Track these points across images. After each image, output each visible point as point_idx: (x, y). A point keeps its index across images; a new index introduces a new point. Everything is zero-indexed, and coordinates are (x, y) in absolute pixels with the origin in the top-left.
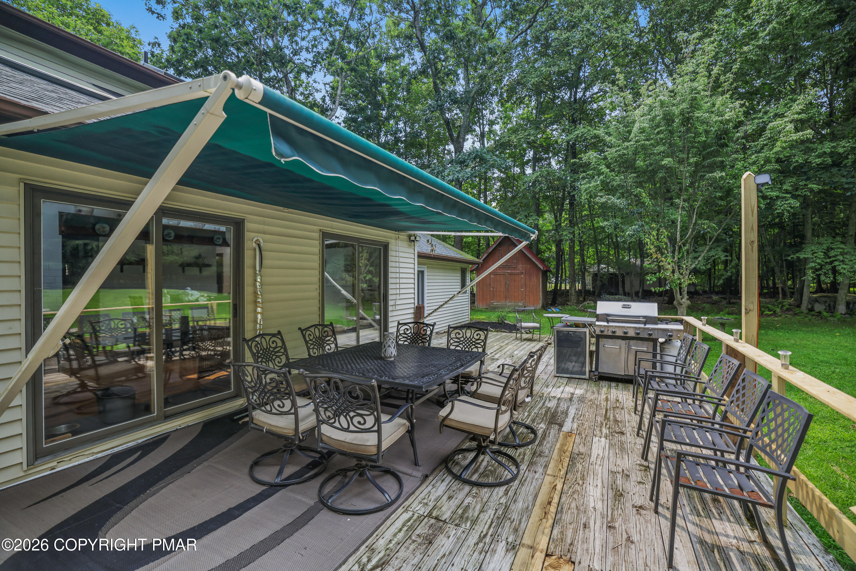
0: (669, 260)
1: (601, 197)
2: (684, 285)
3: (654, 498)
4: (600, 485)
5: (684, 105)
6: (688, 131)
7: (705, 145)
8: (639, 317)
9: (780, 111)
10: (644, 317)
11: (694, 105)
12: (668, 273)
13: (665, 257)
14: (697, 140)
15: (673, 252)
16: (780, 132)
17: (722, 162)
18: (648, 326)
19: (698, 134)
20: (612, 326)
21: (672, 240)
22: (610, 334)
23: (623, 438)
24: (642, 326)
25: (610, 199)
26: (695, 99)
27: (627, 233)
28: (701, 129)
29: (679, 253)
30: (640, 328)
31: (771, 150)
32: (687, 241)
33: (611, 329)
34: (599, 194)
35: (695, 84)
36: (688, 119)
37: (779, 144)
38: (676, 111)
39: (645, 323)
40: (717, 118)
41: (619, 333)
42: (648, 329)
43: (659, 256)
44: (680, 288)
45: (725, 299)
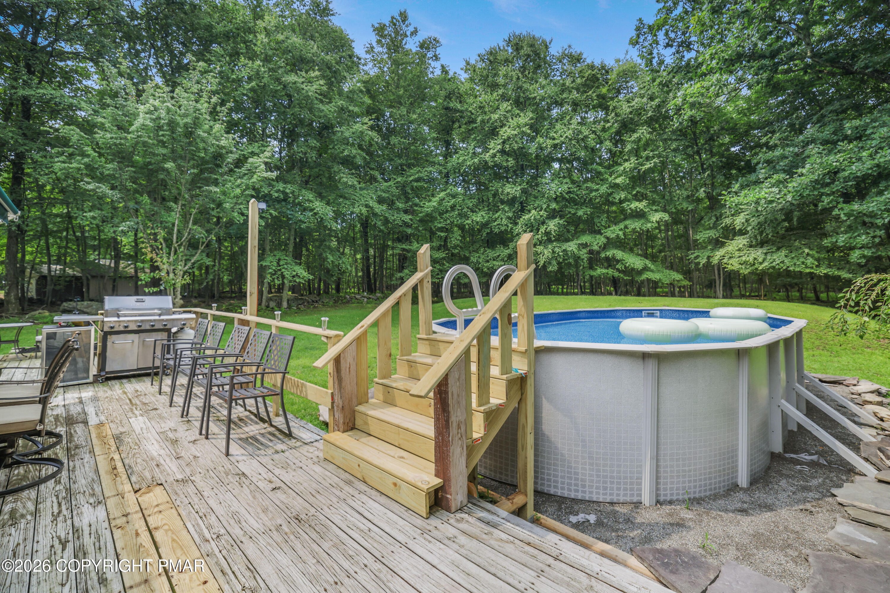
0: (165, 260)
1: (89, 183)
2: (178, 286)
3: (204, 432)
4: (155, 442)
5: (189, 120)
6: (190, 144)
7: (203, 161)
8: (154, 309)
9: (257, 151)
10: (160, 309)
11: (197, 123)
12: (163, 274)
13: (161, 257)
14: (197, 154)
15: (169, 254)
16: (256, 168)
17: (217, 179)
18: (162, 317)
19: (198, 150)
20: (124, 321)
21: (168, 241)
22: (122, 329)
23: (158, 412)
24: (157, 318)
25: (100, 188)
26: (198, 118)
27: (120, 229)
28: (201, 145)
29: (175, 254)
30: (155, 320)
31: (250, 179)
32: (181, 244)
33: (123, 324)
34: (85, 179)
35: (199, 106)
36: (191, 133)
37: (255, 176)
38: (182, 122)
39: (160, 315)
40: (214, 141)
41: (133, 327)
42: (163, 320)
43: (154, 256)
44: (174, 289)
45: (204, 302)
